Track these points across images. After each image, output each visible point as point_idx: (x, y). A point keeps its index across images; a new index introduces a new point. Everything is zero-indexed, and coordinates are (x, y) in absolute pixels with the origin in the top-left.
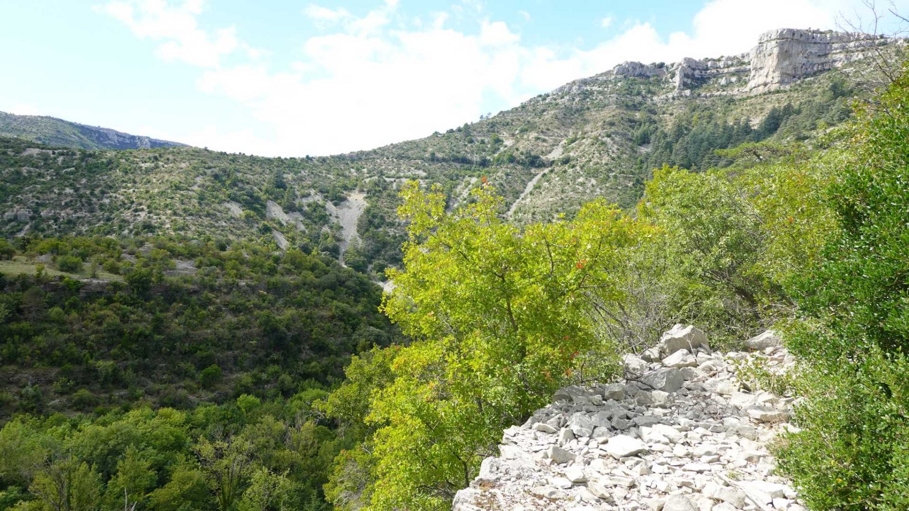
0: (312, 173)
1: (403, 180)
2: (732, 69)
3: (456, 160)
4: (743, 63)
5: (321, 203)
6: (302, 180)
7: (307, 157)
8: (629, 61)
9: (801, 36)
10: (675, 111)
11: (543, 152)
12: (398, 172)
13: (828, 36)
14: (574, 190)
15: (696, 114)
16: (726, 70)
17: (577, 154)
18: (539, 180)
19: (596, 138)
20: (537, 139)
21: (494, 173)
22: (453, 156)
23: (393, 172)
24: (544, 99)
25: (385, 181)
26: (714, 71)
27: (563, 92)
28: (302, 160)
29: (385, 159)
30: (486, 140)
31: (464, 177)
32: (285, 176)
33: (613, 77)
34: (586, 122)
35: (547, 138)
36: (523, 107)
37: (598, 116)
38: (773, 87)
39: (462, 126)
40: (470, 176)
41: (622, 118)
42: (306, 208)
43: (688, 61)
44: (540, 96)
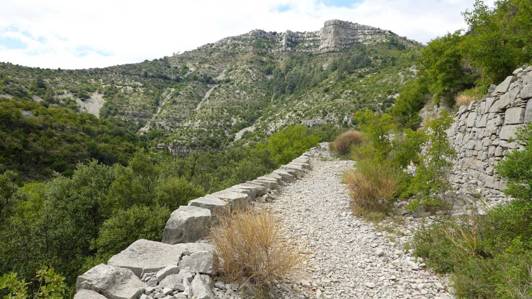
0: (64, 80)
1: (128, 87)
2: (311, 39)
3: (161, 77)
4: (316, 36)
5: (72, 99)
6: (57, 84)
7: (59, 69)
8: (258, 29)
9: (344, 24)
10: (283, 58)
11: (214, 76)
12: (124, 82)
13: (356, 26)
14: (234, 97)
15: (295, 61)
16: (308, 39)
17: (234, 77)
18: (213, 91)
19: (244, 69)
20: (210, 68)
21: (185, 86)
22: (159, 75)
23: (120, 82)
24: (211, 46)
25: (116, 87)
26: (302, 39)
27: (222, 43)
28: (55, 70)
29: (114, 74)
30: (179, 67)
31: (166, 88)
32: (44, 80)
33: (250, 37)
34: (237, 60)
35: (215, 68)
36: (199, 49)
37: (243, 58)
38: (332, 49)
39: (162, 58)
40: (170, 87)
41: (257, 60)
42: (62, 102)
43: (289, 32)
44: (209, 44)
